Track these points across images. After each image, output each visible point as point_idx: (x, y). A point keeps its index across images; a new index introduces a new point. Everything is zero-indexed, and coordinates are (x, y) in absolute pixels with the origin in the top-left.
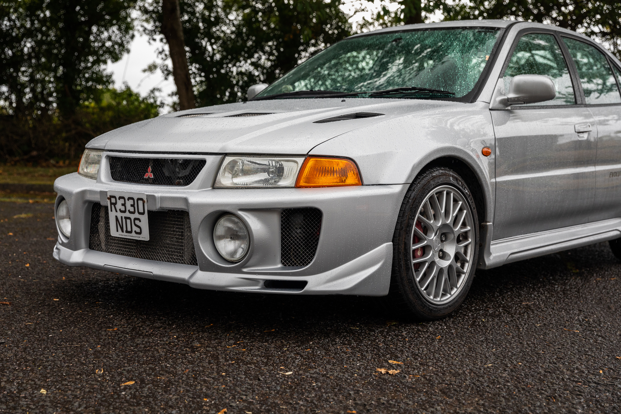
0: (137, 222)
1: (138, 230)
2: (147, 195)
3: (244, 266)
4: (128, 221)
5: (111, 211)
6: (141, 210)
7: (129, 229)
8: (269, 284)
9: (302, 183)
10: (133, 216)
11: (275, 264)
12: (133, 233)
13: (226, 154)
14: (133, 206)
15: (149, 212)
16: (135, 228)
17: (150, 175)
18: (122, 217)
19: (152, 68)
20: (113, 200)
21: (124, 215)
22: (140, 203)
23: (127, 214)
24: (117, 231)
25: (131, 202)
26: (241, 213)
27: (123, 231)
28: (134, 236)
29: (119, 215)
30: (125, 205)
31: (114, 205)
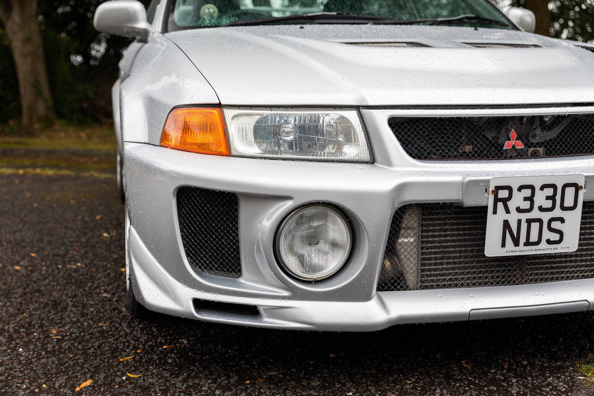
0: (555, 225)
1: (555, 237)
2: (587, 177)
4: (535, 226)
5: (495, 212)
6: (569, 202)
7: (534, 238)
10: (546, 217)
12: (544, 244)
14: (552, 198)
15: (585, 205)
16: (547, 235)
18: (519, 221)
20: (503, 194)
21: (524, 217)
22: (570, 192)
23: (535, 214)
24: (503, 245)
25: (549, 192)
27: (516, 242)
28: (544, 249)
29: (513, 218)
30: (531, 199)
31: (505, 201)
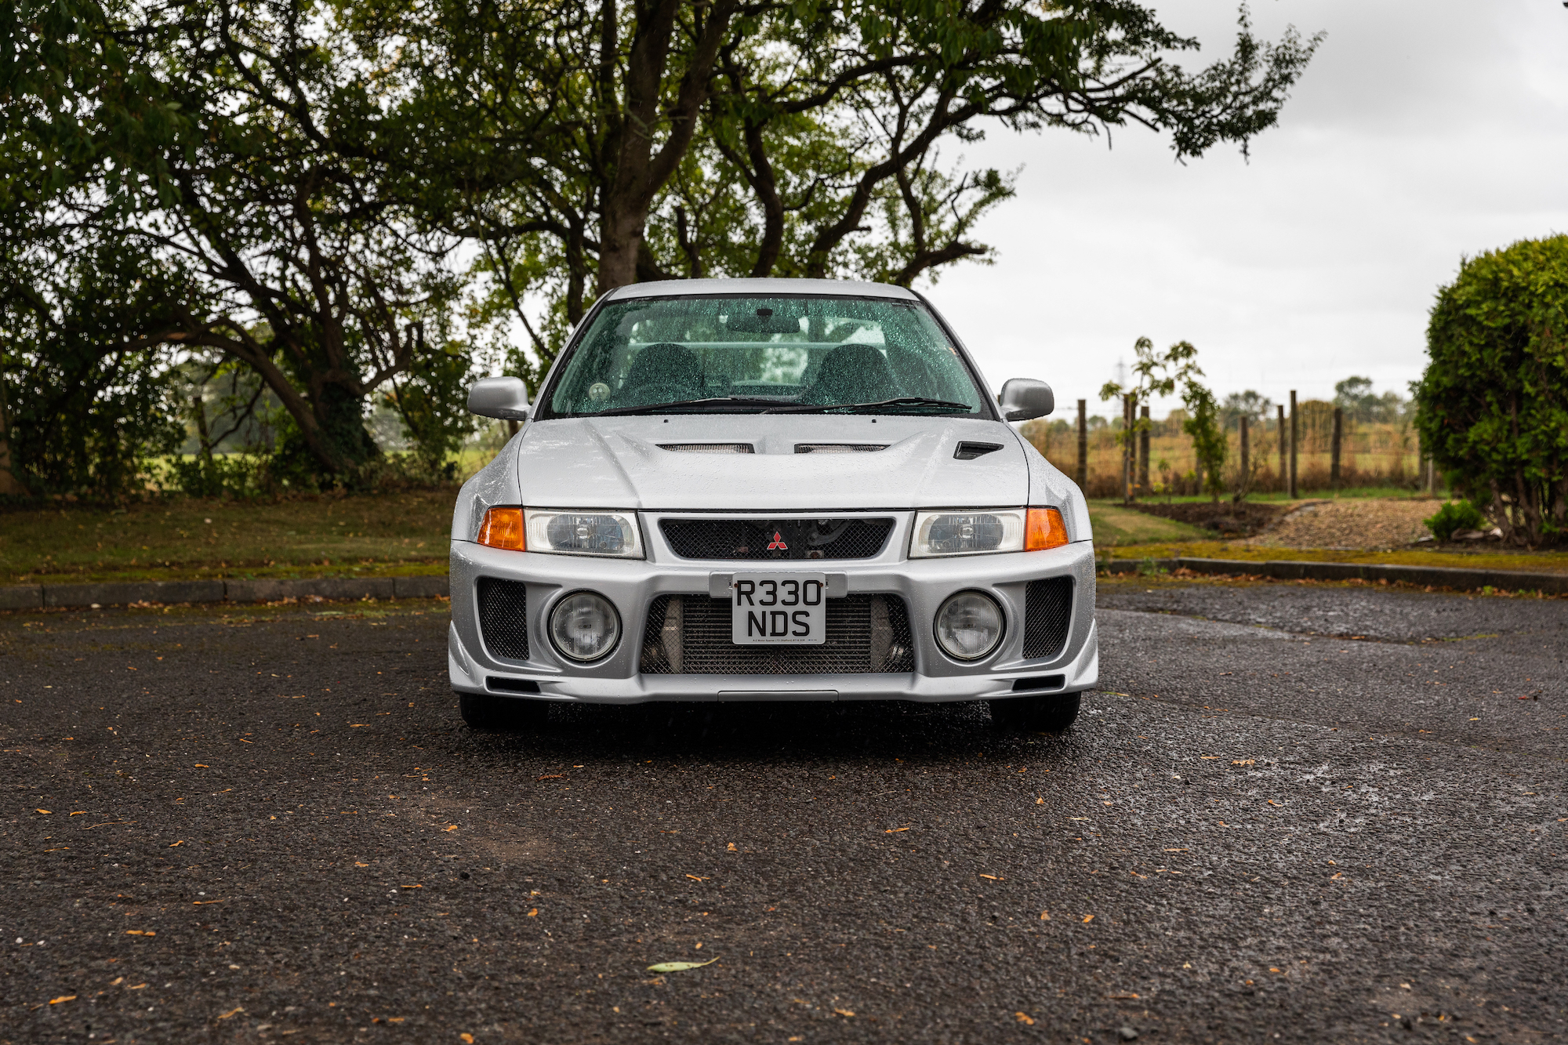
0: (799, 618)
1: (802, 629)
2: (827, 576)
3: (992, 663)
4: (780, 619)
5: (739, 603)
6: (812, 597)
7: (780, 628)
8: (1020, 684)
9: (1030, 546)
10: (790, 610)
12: (790, 635)
13: (917, 510)
14: (795, 593)
15: (828, 600)
16: (792, 627)
18: (764, 614)
20: (746, 588)
21: (768, 609)
22: (812, 589)
23: (779, 607)
24: (750, 634)
25: (792, 587)
26: (995, 591)
27: (763, 632)
28: (790, 640)
29: (758, 610)
30: (773, 593)
31: (748, 594)
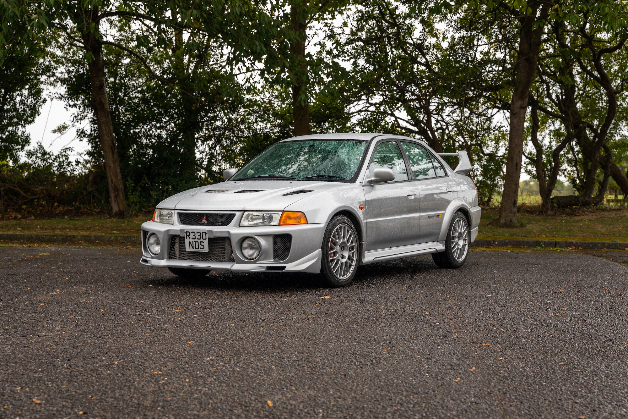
0: (202, 243)
1: (202, 247)
2: (208, 231)
3: (257, 260)
4: (197, 243)
5: (187, 238)
6: (204, 237)
7: (197, 247)
8: (269, 268)
9: (281, 223)
10: (199, 241)
11: (271, 259)
12: (200, 249)
13: (245, 211)
14: (200, 236)
15: (209, 238)
16: (200, 246)
17: (204, 221)
18: (193, 242)
19: (62, 129)
20: (188, 234)
21: (194, 240)
22: (204, 234)
23: (196, 240)
24: (190, 248)
25: (199, 234)
26: (256, 237)
27: (193, 248)
28: (200, 250)
29: (191, 240)
30: (194, 235)
31: (189, 235)
